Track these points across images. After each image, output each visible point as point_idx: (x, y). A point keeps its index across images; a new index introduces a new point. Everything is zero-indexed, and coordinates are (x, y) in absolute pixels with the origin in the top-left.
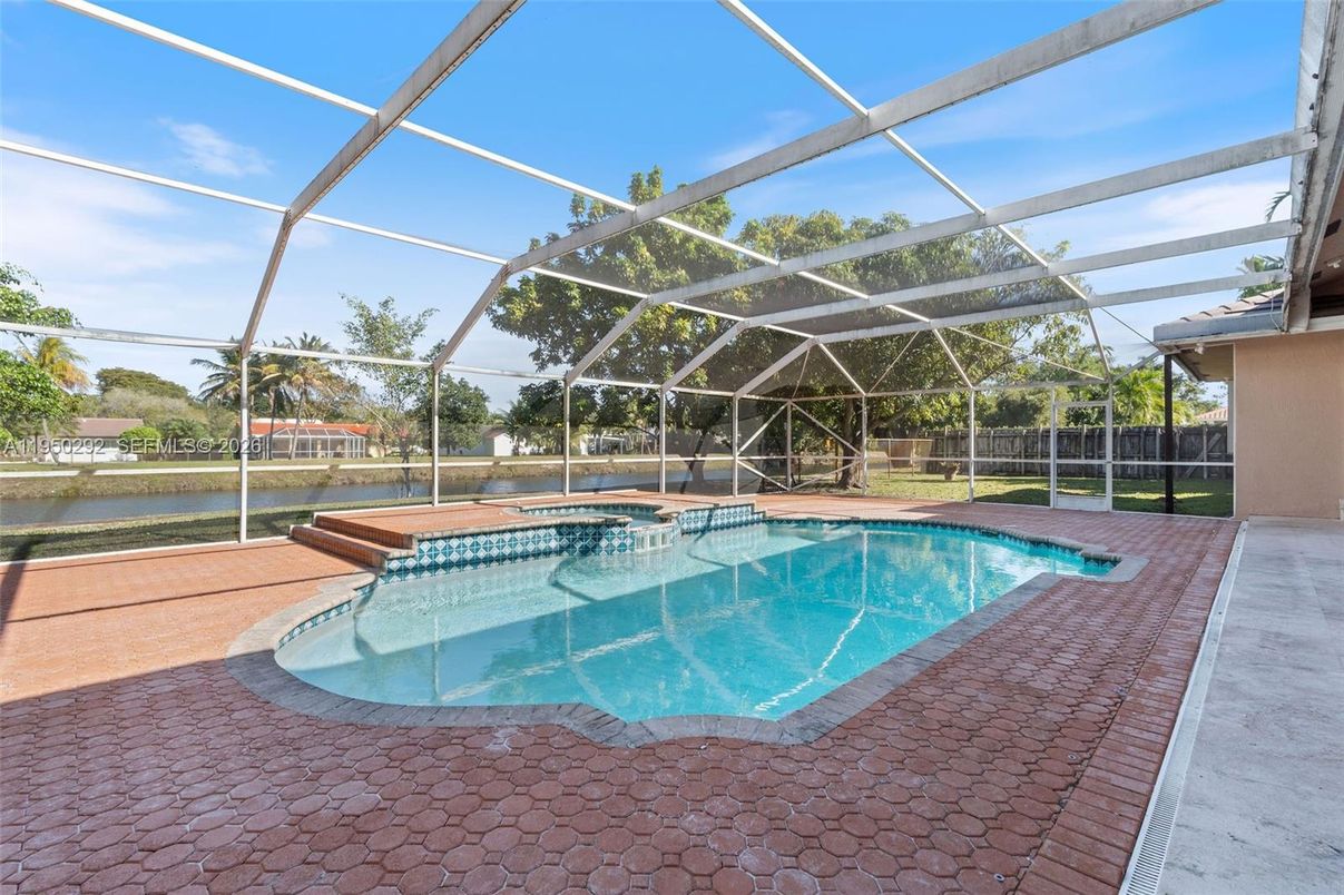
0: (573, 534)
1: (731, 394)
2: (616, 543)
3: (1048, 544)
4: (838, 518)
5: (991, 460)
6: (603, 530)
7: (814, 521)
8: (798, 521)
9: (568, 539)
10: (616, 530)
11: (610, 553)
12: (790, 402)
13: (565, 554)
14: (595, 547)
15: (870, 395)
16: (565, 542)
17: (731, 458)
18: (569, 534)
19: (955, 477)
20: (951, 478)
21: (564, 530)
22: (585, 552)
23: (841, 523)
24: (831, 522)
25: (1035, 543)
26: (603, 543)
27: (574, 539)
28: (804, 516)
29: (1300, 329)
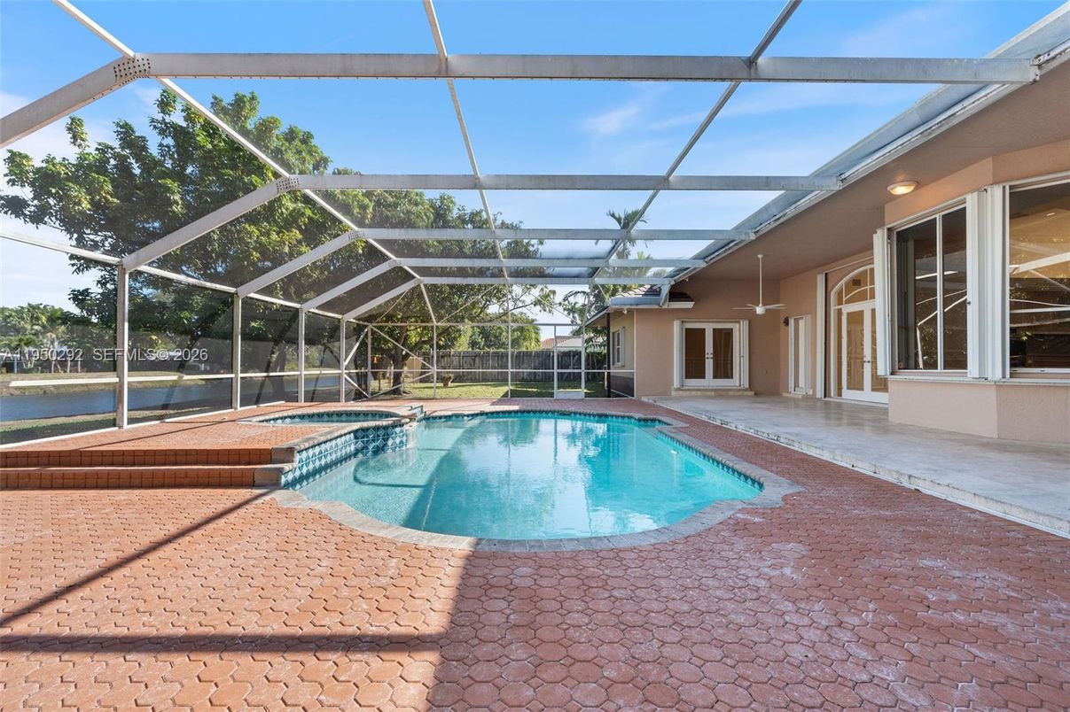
0: (367, 436)
1: (340, 317)
2: (398, 440)
3: (606, 416)
4: (473, 412)
5: (462, 370)
6: (389, 431)
7: (457, 416)
8: (446, 417)
9: (363, 442)
10: (398, 430)
11: (394, 450)
12: (370, 326)
13: (360, 455)
14: (384, 446)
15: (439, 324)
16: (360, 445)
17: (340, 372)
18: (363, 437)
19: (450, 384)
20: (447, 384)
21: (359, 434)
22: (377, 451)
23: (474, 416)
24: (468, 416)
25: (600, 416)
26: (390, 442)
27: (367, 441)
28: (450, 413)
29: (665, 307)
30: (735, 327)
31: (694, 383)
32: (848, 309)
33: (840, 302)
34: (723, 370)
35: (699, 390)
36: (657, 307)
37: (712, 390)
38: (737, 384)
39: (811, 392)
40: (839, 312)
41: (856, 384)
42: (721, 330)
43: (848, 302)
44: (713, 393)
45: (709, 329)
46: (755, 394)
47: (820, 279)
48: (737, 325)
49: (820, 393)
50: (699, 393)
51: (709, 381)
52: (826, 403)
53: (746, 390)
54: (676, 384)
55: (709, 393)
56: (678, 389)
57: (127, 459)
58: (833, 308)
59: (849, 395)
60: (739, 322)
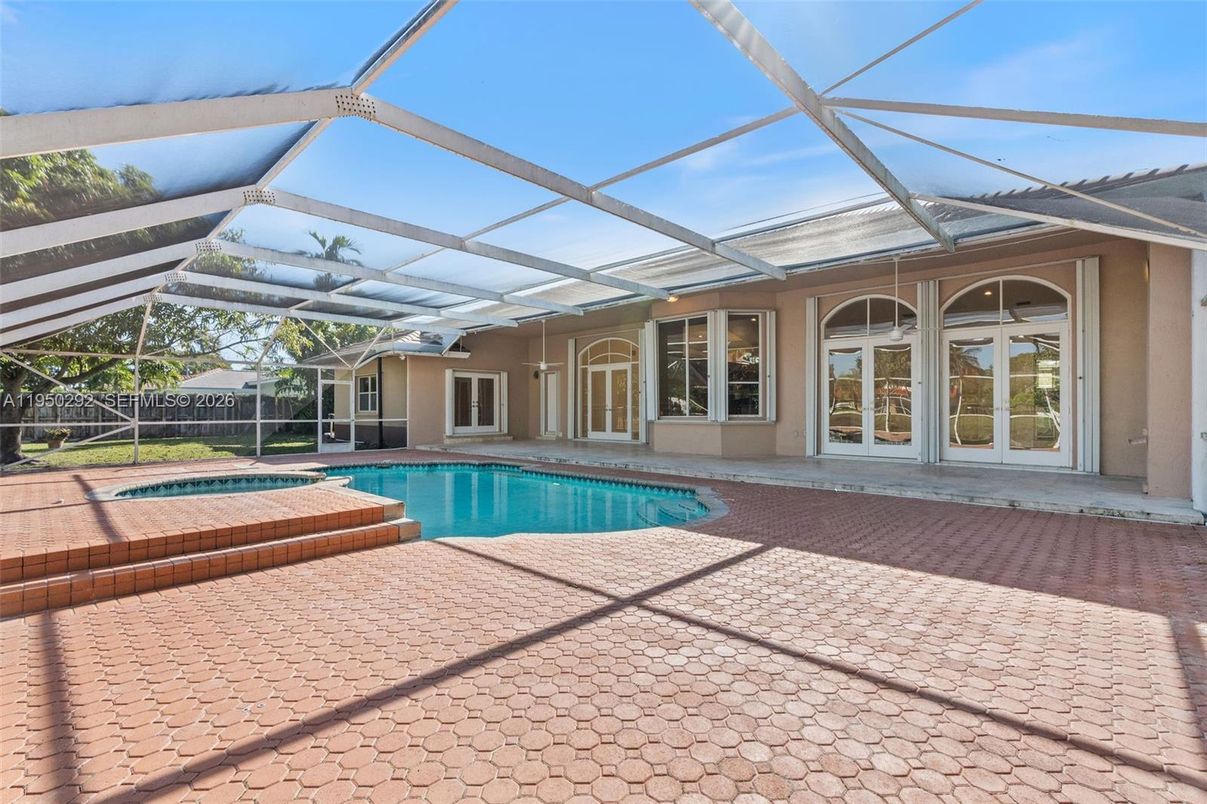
29: (446, 356)
30: (496, 378)
31: (462, 430)
32: (592, 369)
33: (585, 362)
34: (486, 418)
35: (468, 437)
36: (438, 355)
37: (478, 437)
38: (497, 430)
39: (561, 435)
40: (585, 371)
41: (599, 426)
42: (482, 379)
43: (591, 363)
44: (481, 440)
45: (475, 377)
46: (514, 439)
47: (571, 343)
48: (497, 376)
49: (570, 435)
50: (469, 439)
51: (475, 428)
52: (575, 442)
53: (505, 435)
54: (448, 432)
55: (477, 440)
56: (450, 437)
57: (205, 542)
58: (580, 367)
59: (593, 436)
60: (500, 373)
